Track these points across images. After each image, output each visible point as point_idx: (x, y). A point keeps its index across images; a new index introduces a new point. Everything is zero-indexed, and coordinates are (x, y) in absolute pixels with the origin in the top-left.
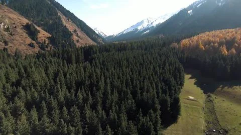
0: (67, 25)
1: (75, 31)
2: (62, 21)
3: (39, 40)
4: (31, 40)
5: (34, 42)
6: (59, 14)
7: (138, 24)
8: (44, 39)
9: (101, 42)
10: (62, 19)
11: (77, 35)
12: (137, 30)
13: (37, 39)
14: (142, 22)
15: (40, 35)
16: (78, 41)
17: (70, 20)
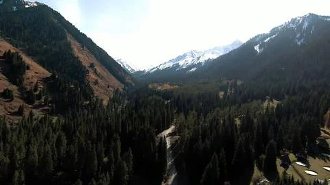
0: (80, 55)
1: (92, 66)
2: (72, 50)
3: (25, 82)
4: (7, 83)
5: (14, 88)
6: (69, 38)
7: (179, 58)
8: (35, 80)
9: (130, 81)
10: (73, 46)
11: (95, 72)
12: (178, 65)
13: (21, 81)
14: (185, 56)
15: (29, 74)
16: (96, 83)
17: (85, 48)
